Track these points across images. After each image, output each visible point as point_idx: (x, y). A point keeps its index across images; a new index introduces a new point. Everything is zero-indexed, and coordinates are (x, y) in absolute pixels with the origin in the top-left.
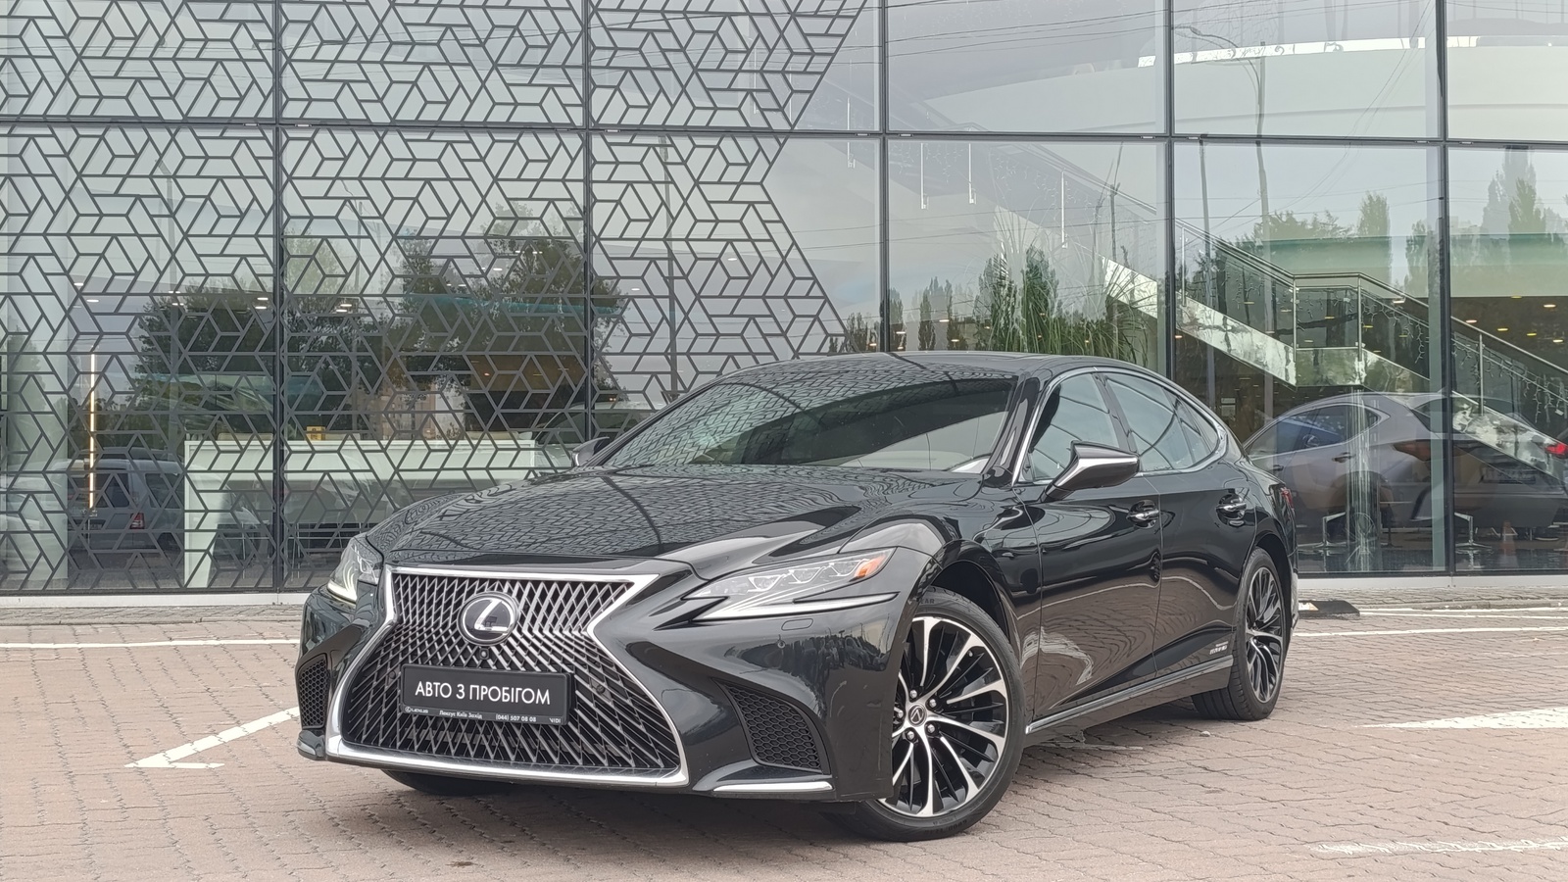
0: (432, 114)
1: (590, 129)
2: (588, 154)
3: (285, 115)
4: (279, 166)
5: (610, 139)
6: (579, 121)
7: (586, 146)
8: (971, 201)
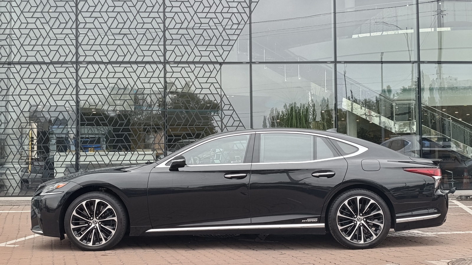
0: (120, 59)
1: (166, 63)
2: (165, 70)
3: (79, 60)
4: (77, 75)
5: (171, 65)
6: (162, 60)
7: (165, 67)
8: (299, 79)
